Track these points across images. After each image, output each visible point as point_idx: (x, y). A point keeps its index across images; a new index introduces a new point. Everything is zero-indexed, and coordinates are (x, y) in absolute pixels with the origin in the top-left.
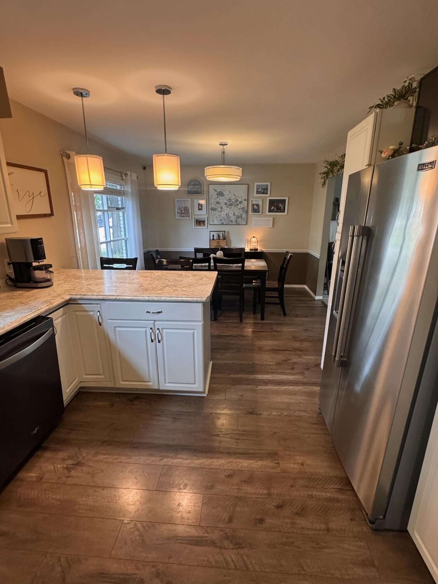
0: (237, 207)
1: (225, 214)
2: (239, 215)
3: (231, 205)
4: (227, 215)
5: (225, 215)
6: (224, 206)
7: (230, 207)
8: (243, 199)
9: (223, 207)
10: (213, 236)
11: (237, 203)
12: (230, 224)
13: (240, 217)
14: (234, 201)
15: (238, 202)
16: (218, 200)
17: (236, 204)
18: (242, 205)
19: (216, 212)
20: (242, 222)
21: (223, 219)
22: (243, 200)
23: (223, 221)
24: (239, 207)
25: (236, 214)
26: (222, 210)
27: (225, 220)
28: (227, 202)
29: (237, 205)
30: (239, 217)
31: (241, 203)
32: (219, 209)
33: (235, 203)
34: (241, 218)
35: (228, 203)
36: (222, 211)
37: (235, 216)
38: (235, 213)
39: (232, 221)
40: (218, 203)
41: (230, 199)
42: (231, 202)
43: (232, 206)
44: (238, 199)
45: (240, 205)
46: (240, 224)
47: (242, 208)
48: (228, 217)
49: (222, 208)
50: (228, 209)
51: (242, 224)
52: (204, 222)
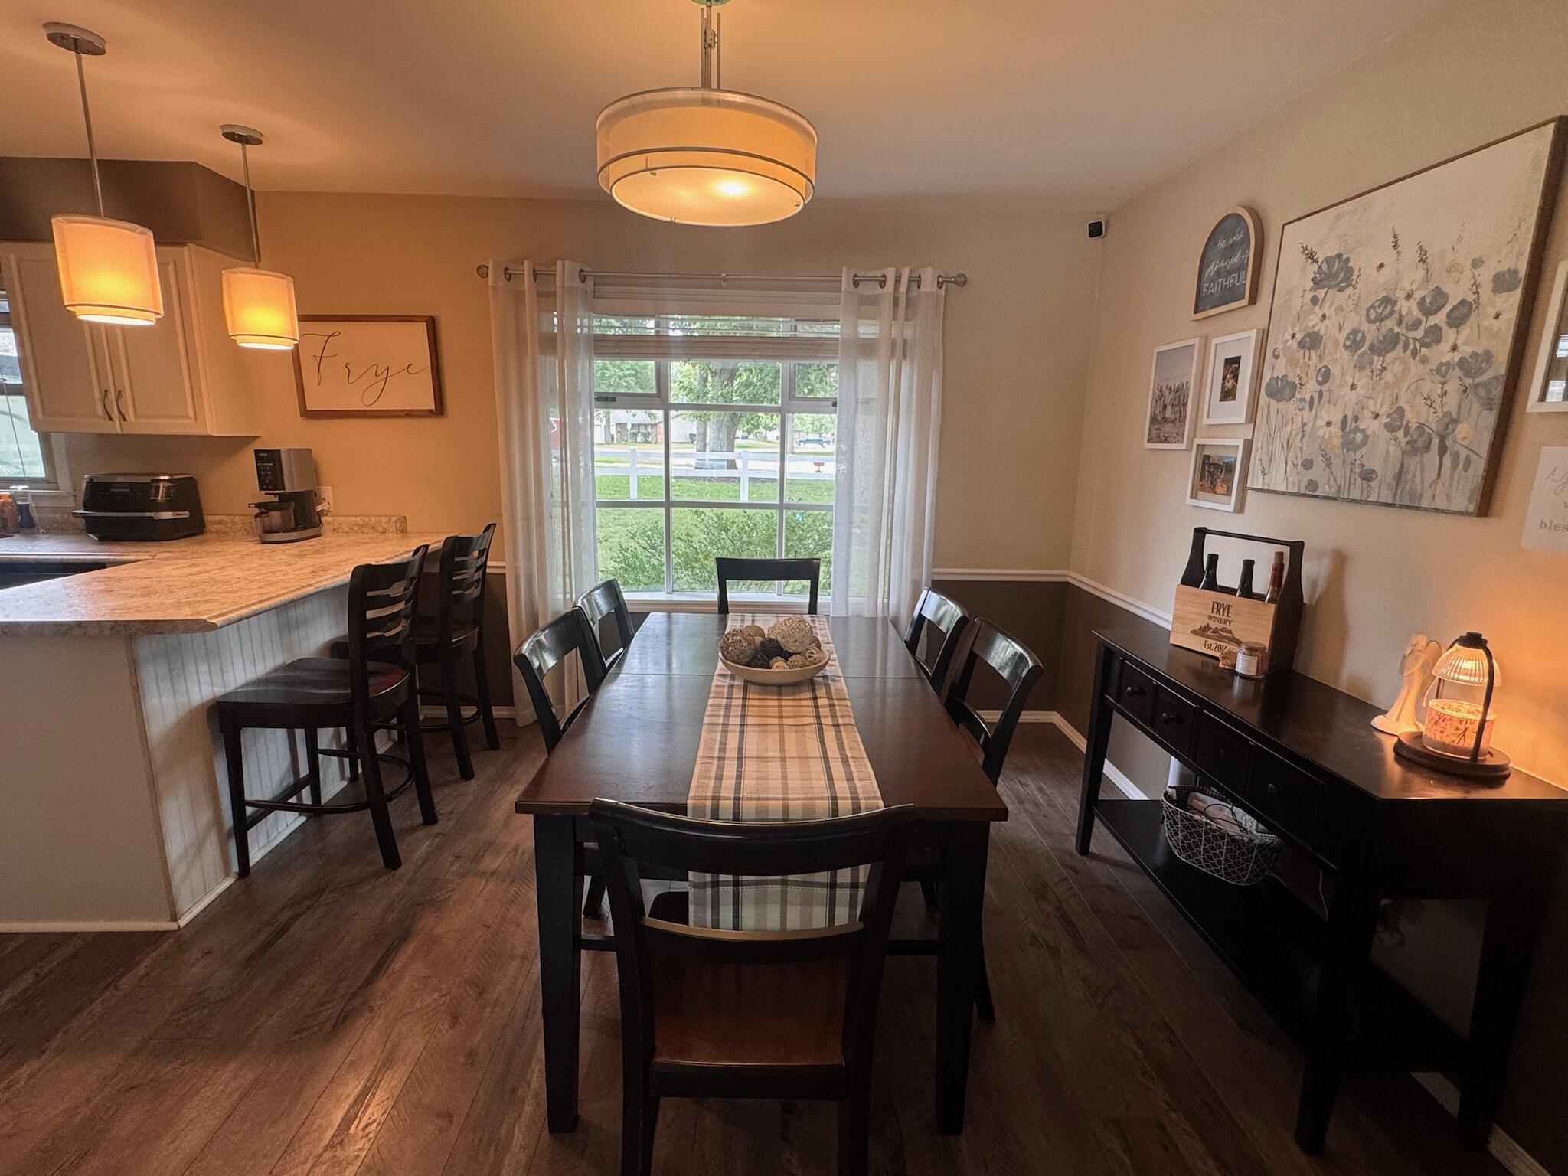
0: (1425, 360)
1: (1337, 419)
2: (1433, 422)
3: (1390, 342)
4: (1351, 425)
5: (1335, 429)
6: (1341, 362)
7: (1377, 361)
8: (1486, 276)
9: (1335, 370)
10: (1249, 566)
11: (1433, 320)
12: (1355, 495)
13: (1436, 441)
14: (1409, 308)
15: (1440, 318)
16: (1313, 321)
17: (1419, 333)
18: (1466, 331)
19: (1290, 407)
20: (1440, 491)
21: (1319, 462)
22: (1486, 291)
23: (1318, 473)
24: (1442, 353)
25: (1408, 415)
26: (1325, 388)
27: (1328, 464)
28: (1365, 327)
29: (1434, 335)
30: (1427, 447)
31: (1461, 315)
32: (1312, 387)
33: (1416, 324)
34: (1443, 450)
35: (1371, 333)
36: (1325, 397)
37: (1400, 434)
38: (1401, 411)
39: (1368, 476)
40: (1312, 341)
41: (1387, 301)
42: (1390, 323)
43: (1390, 357)
44: (1448, 288)
45: (1450, 335)
46: (1425, 504)
47: (1462, 363)
48: (1349, 445)
49: (1325, 376)
50: (1362, 380)
51: (1440, 504)
52: (1229, 468)
